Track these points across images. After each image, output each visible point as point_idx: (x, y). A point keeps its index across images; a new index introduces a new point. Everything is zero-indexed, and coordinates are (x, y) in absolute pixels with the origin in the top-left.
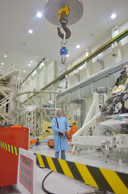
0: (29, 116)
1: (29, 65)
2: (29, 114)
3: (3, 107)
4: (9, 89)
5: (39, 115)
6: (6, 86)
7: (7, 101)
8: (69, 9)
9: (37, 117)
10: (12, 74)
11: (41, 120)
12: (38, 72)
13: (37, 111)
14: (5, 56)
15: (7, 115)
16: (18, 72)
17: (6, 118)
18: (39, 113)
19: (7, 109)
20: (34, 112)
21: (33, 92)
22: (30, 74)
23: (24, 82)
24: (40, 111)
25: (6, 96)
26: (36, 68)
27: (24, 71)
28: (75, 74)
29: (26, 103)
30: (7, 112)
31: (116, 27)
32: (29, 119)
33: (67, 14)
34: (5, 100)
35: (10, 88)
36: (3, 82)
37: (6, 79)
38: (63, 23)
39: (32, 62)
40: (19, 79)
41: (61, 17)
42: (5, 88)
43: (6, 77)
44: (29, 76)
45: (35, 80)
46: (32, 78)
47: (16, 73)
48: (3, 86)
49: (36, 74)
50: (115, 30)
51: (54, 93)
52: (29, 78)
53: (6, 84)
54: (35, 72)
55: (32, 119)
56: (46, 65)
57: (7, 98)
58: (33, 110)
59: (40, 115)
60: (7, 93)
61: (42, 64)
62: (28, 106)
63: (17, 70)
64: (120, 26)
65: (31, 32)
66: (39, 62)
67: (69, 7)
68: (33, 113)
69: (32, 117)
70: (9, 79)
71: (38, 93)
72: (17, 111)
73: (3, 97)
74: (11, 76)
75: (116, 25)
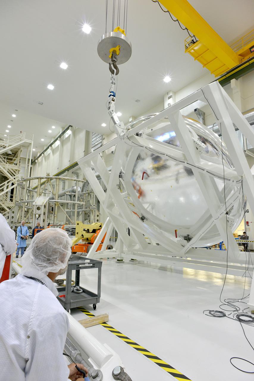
0: (38, 212)
1: (50, 131)
2: (38, 208)
3: (7, 193)
4: (15, 167)
5: (52, 210)
6: (11, 163)
7: (13, 184)
8: (119, 49)
9: (49, 212)
10: (20, 146)
11: (54, 216)
12: (63, 143)
13: (49, 204)
14: (14, 116)
15: (12, 204)
16: (30, 144)
17: (10, 209)
18: (53, 208)
19: (12, 197)
20: (45, 206)
21: (46, 178)
22: (51, 145)
23: (41, 155)
24: (54, 205)
25: (11, 178)
26: (60, 136)
27: (43, 140)
28: (112, 152)
29: (36, 190)
30: (11, 200)
31: (171, 94)
32: (37, 216)
33: (117, 53)
34: (8, 183)
35: (18, 166)
36: (6, 157)
37: (11, 153)
38: (114, 60)
39: (53, 127)
40: (34, 150)
41: (112, 55)
42: (9, 166)
43: (11, 150)
44: (48, 148)
45: (58, 154)
46: (54, 151)
47: (27, 146)
48: (6, 163)
49: (59, 145)
50: (169, 98)
51: (75, 180)
52: (49, 151)
53: (11, 159)
54: (58, 143)
55: (42, 216)
56: (74, 133)
57: (12, 180)
58: (44, 204)
59: (54, 211)
60: (13, 174)
61: (69, 132)
62: (38, 197)
63: (29, 141)
64: (175, 93)
65: (51, 87)
66: (64, 128)
67: (120, 47)
68: (43, 207)
69: (42, 213)
70: (16, 153)
71: (51, 179)
72: (23, 203)
73: (6, 178)
74: (19, 149)
75: (170, 91)
